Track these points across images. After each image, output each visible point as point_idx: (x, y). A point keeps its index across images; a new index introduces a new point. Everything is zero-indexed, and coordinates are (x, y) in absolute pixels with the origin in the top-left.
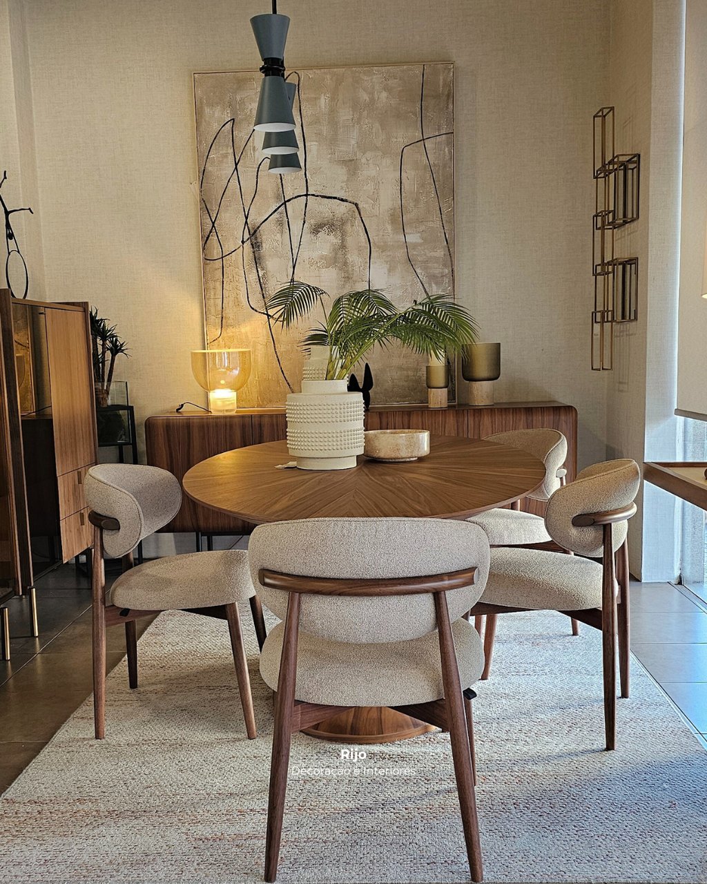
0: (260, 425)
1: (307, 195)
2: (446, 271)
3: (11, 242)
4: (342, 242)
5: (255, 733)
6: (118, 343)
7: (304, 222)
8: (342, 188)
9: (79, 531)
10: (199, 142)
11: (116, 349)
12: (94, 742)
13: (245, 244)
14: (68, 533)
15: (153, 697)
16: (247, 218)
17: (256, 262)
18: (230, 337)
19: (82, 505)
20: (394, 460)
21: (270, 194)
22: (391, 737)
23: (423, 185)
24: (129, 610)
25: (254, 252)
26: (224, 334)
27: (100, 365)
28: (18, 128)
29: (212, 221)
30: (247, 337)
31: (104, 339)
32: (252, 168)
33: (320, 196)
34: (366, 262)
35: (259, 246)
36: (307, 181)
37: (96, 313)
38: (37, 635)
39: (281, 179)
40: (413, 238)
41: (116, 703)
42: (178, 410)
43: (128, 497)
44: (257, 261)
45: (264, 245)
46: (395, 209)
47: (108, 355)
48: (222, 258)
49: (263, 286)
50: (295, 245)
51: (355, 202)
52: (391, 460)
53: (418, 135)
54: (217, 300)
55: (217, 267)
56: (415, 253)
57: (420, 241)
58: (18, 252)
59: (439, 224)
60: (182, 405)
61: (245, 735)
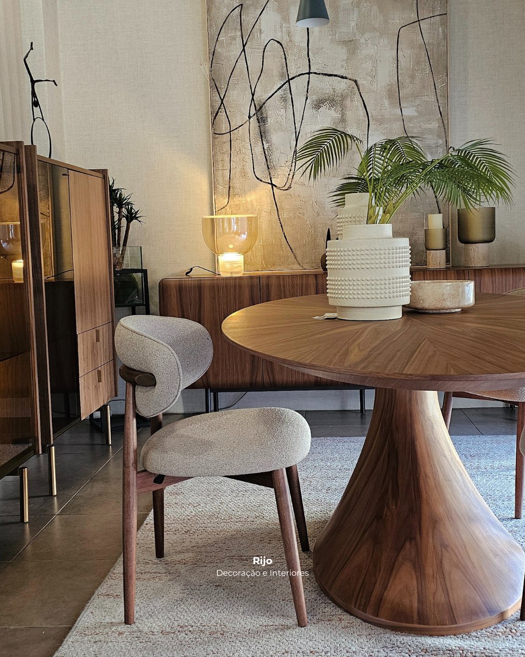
0: (268, 285)
1: (309, 73)
2: (440, 142)
3: (36, 109)
4: (343, 116)
5: (306, 620)
6: (133, 210)
7: (307, 98)
8: (342, 66)
9: (97, 388)
10: (210, 26)
11: (131, 217)
12: (123, 628)
13: (251, 119)
14: (86, 390)
15: (182, 569)
16: (253, 95)
17: (261, 136)
18: (237, 205)
19: (99, 363)
20: (438, 312)
21: (275, 72)
22: (465, 627)
23: (418, 63)
24: (164, 476)
25: (259, 127)
26: (231, 202)
27: (117, 230)
28: (44, 13)
29: (220, 98)
30: (252, 204)
31: (120, 206)
32: (259, 49)
33: (322, 74)
34: (365, 135)
35: (264, 121)
36: (309, 60)
37: (113, 183)
38: (55, 494)
39: (285, 59)
40: (409, 112)
41: (143, 576)
42: (187, 273)
43: (166, 349)
44: (263, 135)
45: (269, 120)
46: (391, 85)
47: (124, 221)
48: (230, 132)
49: (268, 157)
50: (298, 119)
51: (355, 79)
52: (435, 312)
53: (414, 17)
54: (224, 171)
55: (224, 140)
56: (411, 125)
57: (416, 114)
58: (43, 120)
59: (433, 98)
60: (191, 269)
61: (293, 620)
